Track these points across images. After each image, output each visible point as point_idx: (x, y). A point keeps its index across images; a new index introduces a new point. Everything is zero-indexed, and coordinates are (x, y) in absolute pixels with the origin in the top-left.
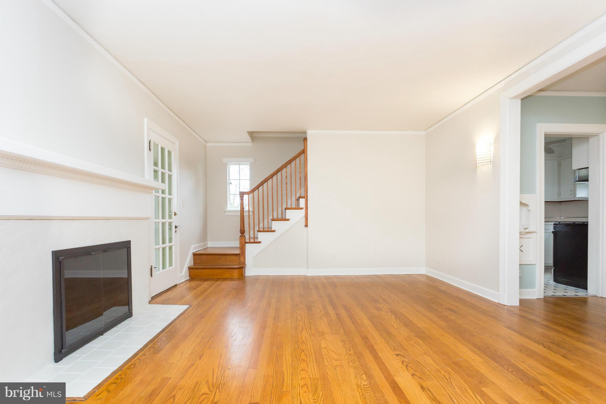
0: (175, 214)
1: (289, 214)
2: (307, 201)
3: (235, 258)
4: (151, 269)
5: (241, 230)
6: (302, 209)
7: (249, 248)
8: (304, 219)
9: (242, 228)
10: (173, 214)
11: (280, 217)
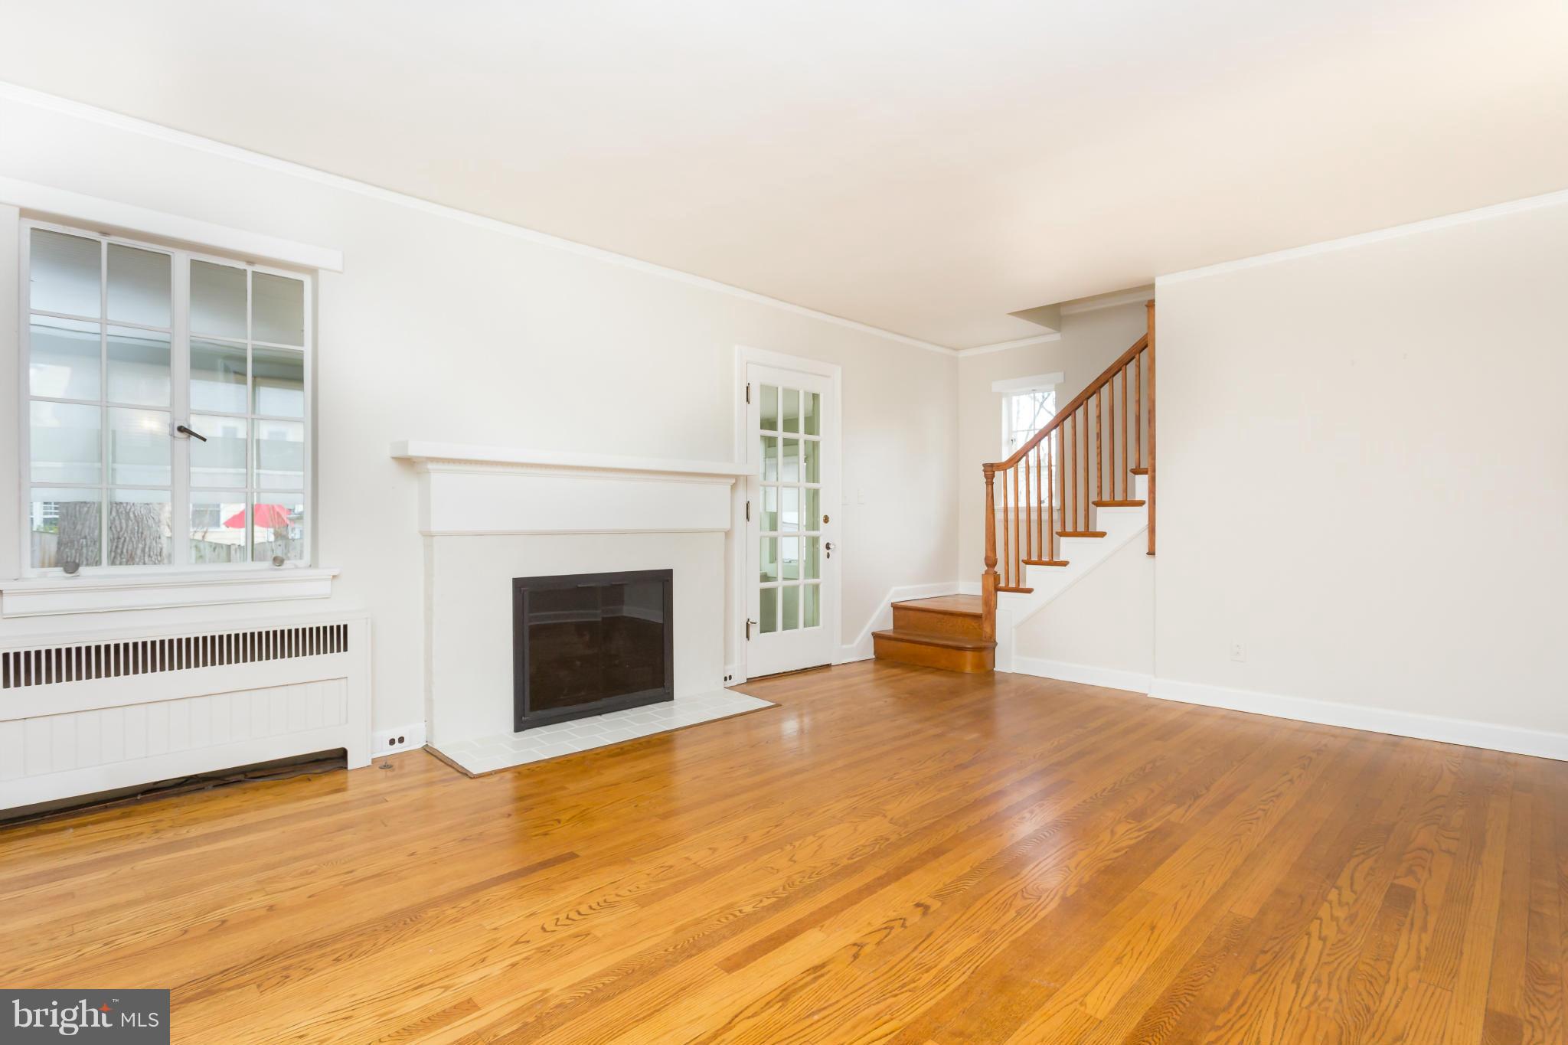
0: (826, 520)
1: (1104, 517)
2: (1153, 481)
3: (973, 624)
4: (748, 625)
5: (987, 559)
6: (1141, 503)
7: (1005, 601)
8: (1146, 535)
9: (990, 554)
10: (822, 519)
11: (1081, 528)
